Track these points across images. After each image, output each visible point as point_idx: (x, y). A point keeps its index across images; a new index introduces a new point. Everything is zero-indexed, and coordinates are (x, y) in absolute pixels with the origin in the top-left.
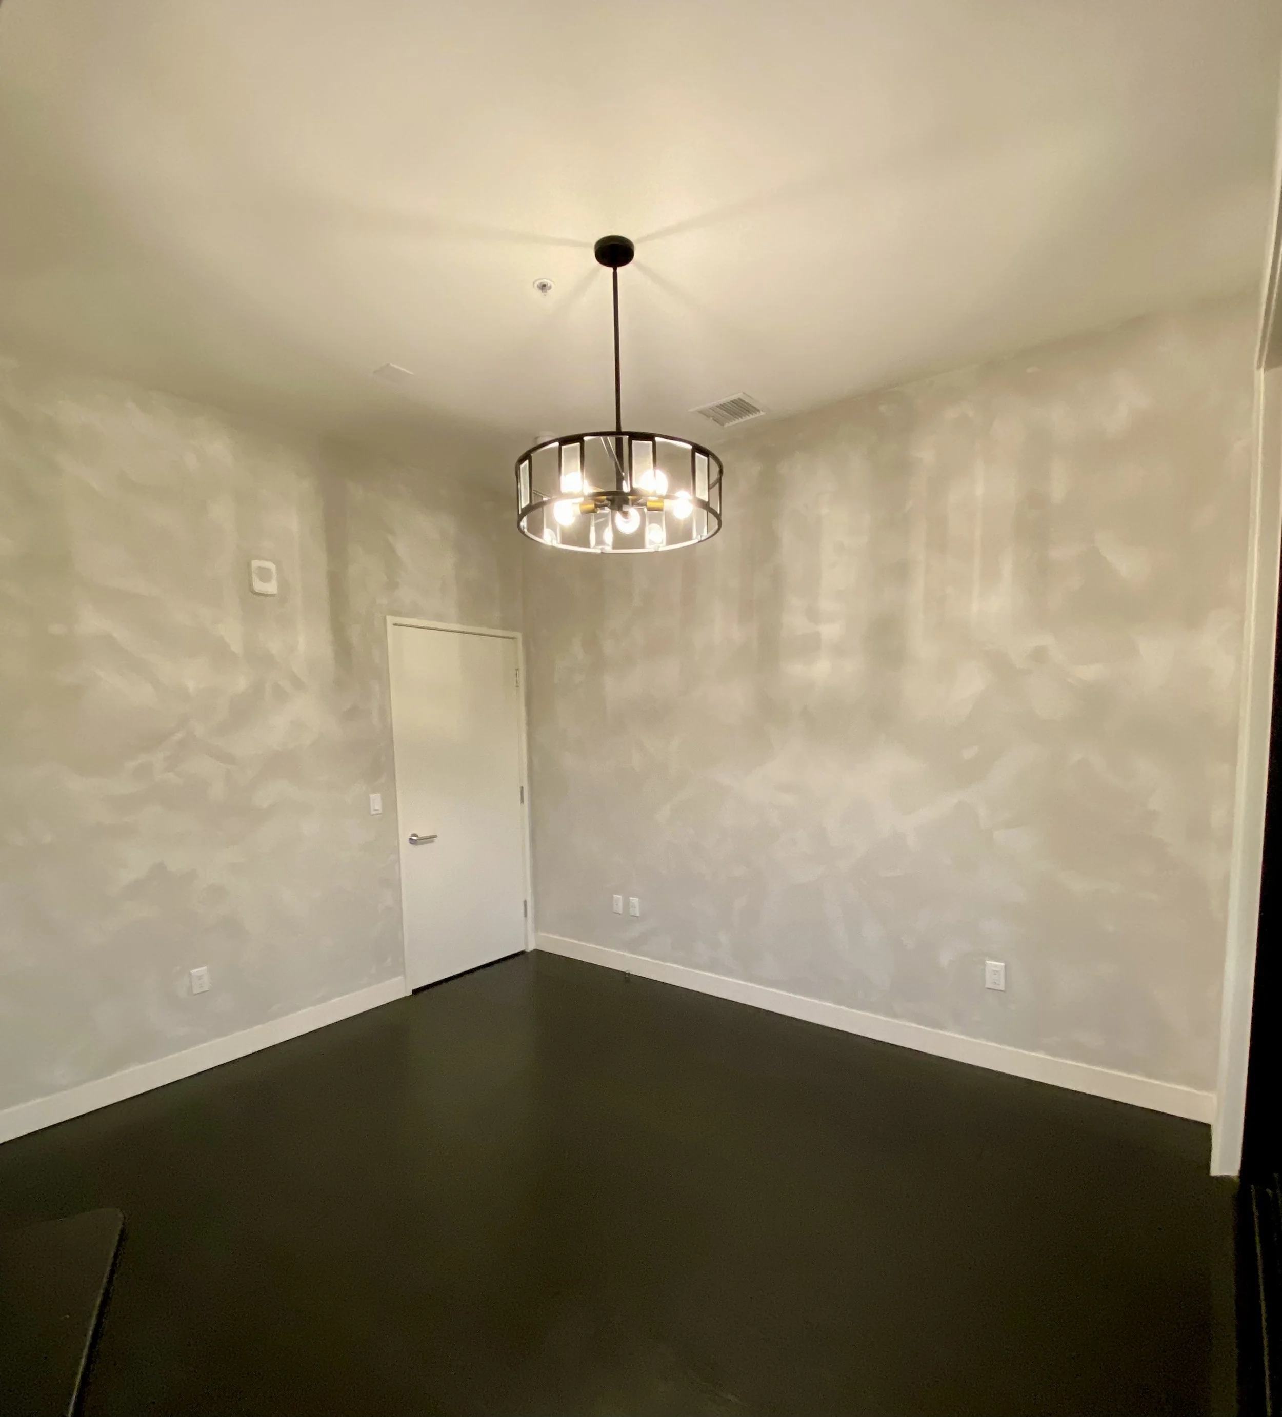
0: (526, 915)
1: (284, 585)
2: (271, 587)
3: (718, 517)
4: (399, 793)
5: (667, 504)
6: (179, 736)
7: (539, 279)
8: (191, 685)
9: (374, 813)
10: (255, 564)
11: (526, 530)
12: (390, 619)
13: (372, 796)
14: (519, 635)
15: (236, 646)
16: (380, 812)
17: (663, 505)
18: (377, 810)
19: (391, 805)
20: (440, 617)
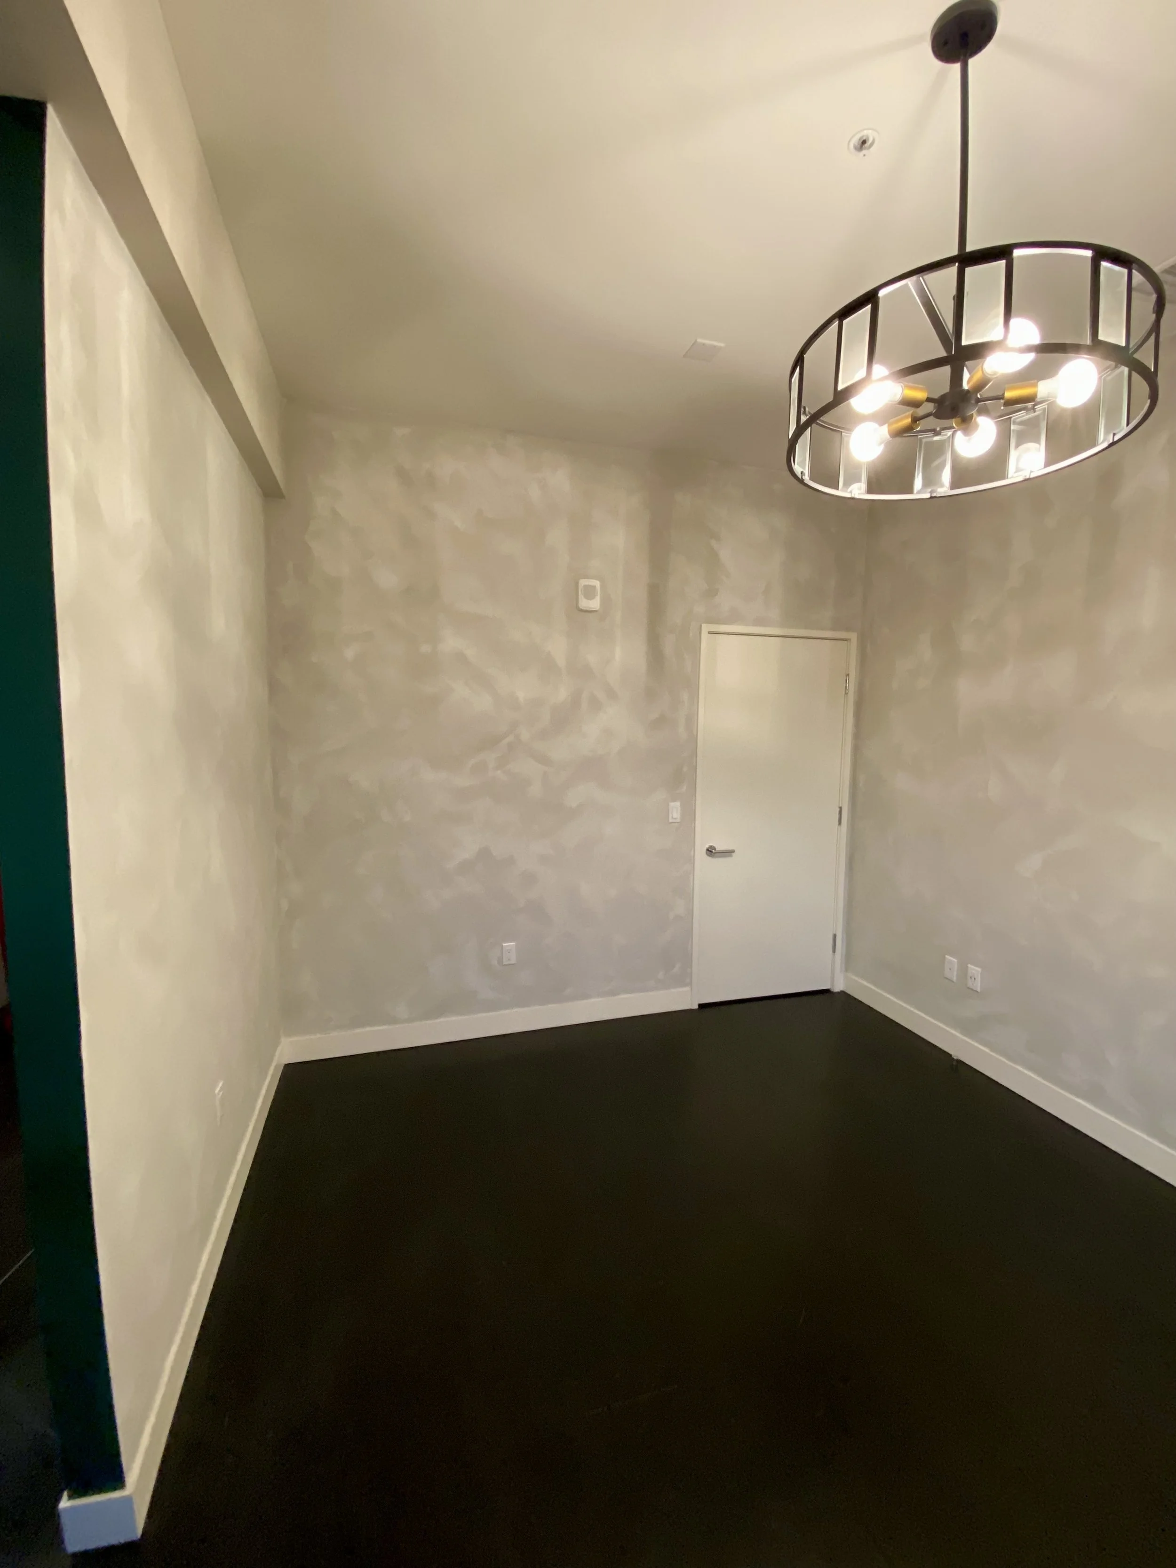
0: (834, 951)
1: (606, 600)
2: (595, 604)
3: (1151, 378)
4: (698, 802)
5: (1043, 389)
6: (510, 738)
7: (859, 132)
8: (522, 695)
9: (671, 821)
10: (583, 582)
11: (806, 478)
12: (706, 628)
13: (672, 804)
14: (853, 636)
15: (561, 661)
16: (678, 820)
17: (1037, 392)
18: (675, 819)
19: (689, 813)
20: (759, 622)
